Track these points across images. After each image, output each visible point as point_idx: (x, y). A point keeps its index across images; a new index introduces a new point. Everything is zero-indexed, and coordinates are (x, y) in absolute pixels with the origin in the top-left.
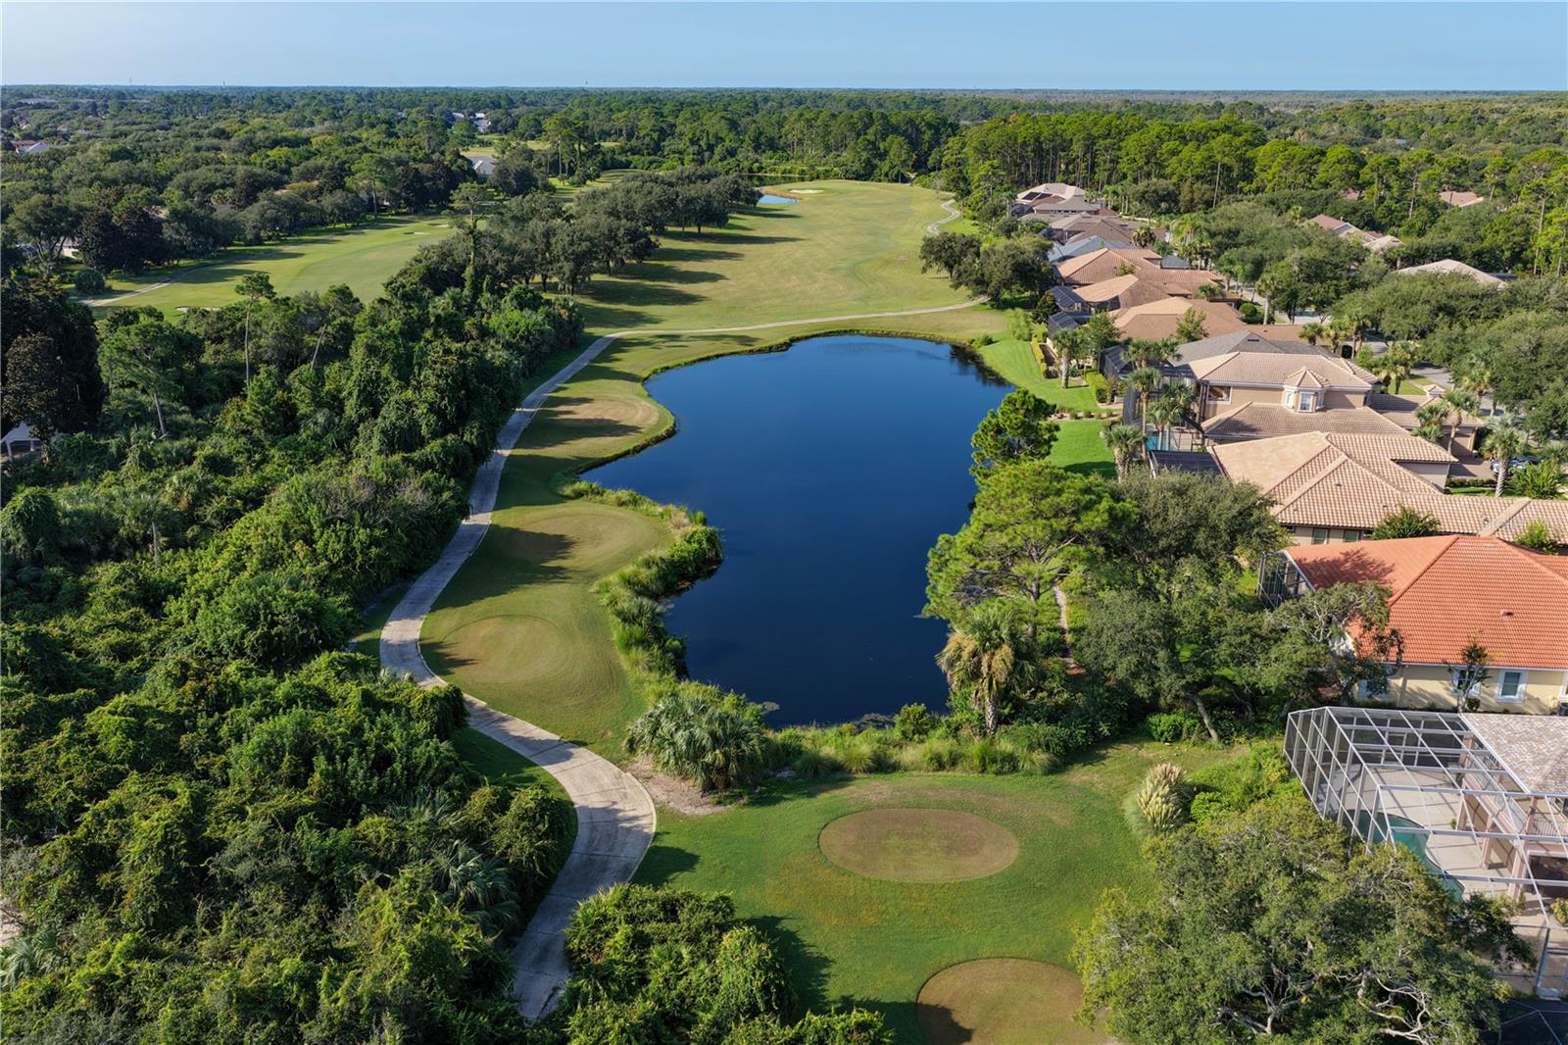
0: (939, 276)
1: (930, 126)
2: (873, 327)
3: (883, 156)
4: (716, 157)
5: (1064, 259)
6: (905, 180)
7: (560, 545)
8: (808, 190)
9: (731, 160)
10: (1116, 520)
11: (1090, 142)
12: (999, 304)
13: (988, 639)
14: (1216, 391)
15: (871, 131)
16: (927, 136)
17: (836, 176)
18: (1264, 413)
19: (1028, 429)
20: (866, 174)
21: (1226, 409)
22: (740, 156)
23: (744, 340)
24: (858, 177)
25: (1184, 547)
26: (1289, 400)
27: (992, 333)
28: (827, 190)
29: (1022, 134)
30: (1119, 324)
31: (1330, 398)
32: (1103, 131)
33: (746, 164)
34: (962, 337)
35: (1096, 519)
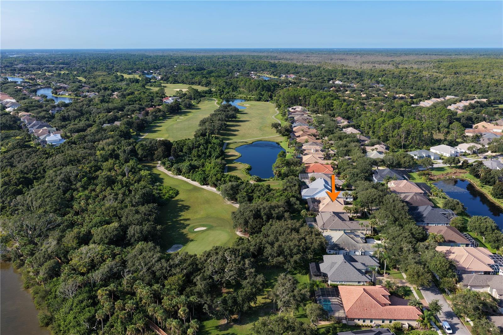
0: (274, 130)
1: (273, 86)
2: (264, 140)
3: (263, 95)
4: (224, 94)
5: (294, 127)
6: (268, 101)
7: (236, 167)
8: (247, 104)
9: (228, 94)
10: (287, 162)
11: (305, 97)
12: (284, 135)
13: (277, 171)
14: (305, 150)
15: (260, 87)
16: (272, 88)
17: (253, 100)
18: (310, 152)
19: (283, 155)
20: (259, 100)
21: (305, 152)
22: (230, 94)
23: (246, 142)
24: (258, 101)
25: (292, 164)
26: (312, 151)
27: (281, 141)
28: (252, 105)
29: (291, 94)
30: (297, 140)
31: (317, 151)
32: (307, 94)
33: (232, 95)
34: (278, 141)
35: (285, 162)
